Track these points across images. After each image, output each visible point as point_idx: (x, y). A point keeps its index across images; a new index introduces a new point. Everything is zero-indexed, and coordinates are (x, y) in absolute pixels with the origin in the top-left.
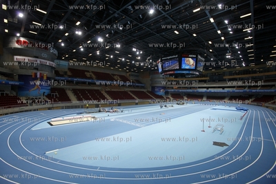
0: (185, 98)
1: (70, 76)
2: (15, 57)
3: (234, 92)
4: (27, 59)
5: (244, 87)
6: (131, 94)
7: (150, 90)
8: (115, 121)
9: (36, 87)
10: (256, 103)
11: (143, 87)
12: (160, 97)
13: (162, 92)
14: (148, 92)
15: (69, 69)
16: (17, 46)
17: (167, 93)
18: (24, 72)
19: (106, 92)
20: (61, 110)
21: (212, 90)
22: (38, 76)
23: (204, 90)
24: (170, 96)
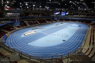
0: (64, 21)
1: (25, 16)
2: (8, 13)
3: (80, 19)
4: (11, 14)
5: (84, 17)
6: (46, 20)
7: (52, 18)
8: (41, 33)
9: (16, 22)
10: (85, 24)
11: (50, 17)
12: (56, 20)
13: (56, 19)
14: (51, 19)
15: (24, 13)
16: (7, 10)
17: (58, 19)
18: (12, 18)
19: (37, 20)
20: (25, 29)
21: (73, 18)
22: (16, 19)
23: (70, 18)
24: (59, 20)
